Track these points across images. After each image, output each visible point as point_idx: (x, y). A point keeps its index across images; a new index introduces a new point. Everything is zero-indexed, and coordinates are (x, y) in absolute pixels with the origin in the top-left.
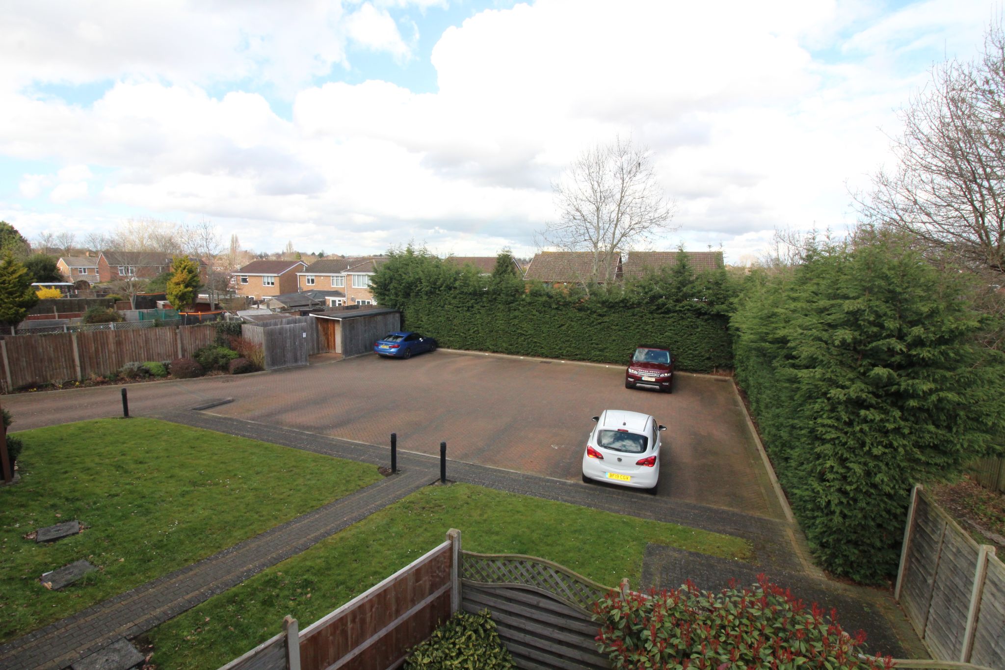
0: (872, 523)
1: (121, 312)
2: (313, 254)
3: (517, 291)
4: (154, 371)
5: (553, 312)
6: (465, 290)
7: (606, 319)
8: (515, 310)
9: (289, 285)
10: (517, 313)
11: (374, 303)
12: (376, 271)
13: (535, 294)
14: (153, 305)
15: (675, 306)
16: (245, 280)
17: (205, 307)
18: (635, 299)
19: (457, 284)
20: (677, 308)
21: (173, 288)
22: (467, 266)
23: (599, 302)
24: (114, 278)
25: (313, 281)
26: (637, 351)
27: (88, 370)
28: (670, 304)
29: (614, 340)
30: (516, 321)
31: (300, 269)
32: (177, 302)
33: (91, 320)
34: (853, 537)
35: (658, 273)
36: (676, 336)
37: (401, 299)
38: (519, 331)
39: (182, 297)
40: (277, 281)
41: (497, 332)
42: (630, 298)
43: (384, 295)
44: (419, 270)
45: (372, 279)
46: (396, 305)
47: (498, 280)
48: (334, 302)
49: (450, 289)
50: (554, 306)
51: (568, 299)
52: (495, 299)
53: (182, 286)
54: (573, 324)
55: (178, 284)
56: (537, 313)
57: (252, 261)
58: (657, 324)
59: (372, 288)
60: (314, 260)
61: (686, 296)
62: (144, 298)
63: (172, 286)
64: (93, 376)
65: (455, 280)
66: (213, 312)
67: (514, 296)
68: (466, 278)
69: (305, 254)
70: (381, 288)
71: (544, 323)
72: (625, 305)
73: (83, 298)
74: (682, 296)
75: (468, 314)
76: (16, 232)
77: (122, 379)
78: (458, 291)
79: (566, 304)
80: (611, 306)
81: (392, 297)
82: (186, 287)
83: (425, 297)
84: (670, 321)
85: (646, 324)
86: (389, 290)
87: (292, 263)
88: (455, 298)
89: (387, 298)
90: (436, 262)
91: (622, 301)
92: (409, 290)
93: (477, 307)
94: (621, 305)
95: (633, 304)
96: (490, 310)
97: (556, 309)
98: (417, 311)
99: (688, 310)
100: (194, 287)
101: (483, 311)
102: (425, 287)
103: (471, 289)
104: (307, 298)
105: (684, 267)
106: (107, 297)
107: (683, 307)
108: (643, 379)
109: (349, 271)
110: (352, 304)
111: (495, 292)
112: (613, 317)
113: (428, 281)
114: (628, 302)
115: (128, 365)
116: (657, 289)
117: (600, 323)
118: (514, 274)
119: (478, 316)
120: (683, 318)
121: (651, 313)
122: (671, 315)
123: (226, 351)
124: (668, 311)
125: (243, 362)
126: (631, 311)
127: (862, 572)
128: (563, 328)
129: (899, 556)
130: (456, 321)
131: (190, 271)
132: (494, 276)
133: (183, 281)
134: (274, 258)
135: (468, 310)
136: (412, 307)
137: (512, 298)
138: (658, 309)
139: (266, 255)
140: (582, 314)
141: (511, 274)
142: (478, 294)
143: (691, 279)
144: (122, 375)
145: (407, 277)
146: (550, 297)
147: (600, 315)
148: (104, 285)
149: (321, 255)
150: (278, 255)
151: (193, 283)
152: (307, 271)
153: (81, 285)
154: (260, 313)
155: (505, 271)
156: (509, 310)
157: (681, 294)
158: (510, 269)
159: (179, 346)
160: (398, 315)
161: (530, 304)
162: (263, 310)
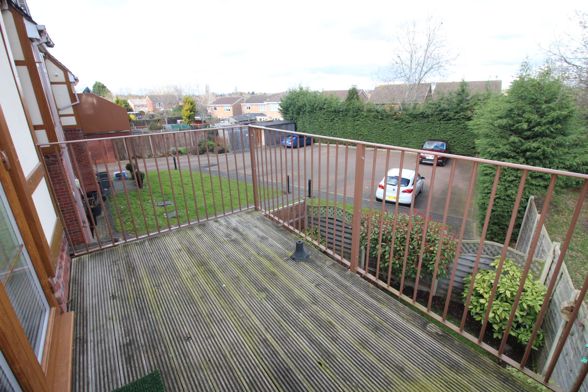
0: (506, 214)
1: (163, 125)
2: (249, 93)
3: (359, 110)
4: (182, 152)
5: (380, 121)
6: (330, 110)
7: (411, 125)
8: (357, 121)
9: (237, 110)
10: (358, 122)
11: (282, 119)
12: (282, 101)
13: (369, 111)
14: (175, 122)
15: (455, 116)
16: (215, 109)
17: (199, 122)
18: (429, 112)
19: (325, 106)
20: (456, 117)
21: (185, 113)
22: (331, 95)
23: (408, 115)
24: (155, 110)
25: (249, 108)
26: (427, 143)
27: (157, 151)
28: (451, 114)
29: (415, 137)
30: (358, 127)
31: (242, 101)
32: (187, 120)
33: (151, 129)
34: (496, 221)
35: (446, 95)
36: (454, 134)
37: (295, 116)
38: (359, 133)
39: (189, 117)
40: (231, 108)
41: (347, 133)
42: (426, 112)
43: (287, 114)
44: (305, 99)
45: (280, 105)
46: (292, 119)
47: (348, 103)
48: (261, 119)
49: (321, 109)
50: (380, 117)
51: (389, 113)
52: (346, 114)
53: (189, 111)
54: (391, 128)
55: (187, 110)
56: (370, 122)
57: (217, 98)
58: (442, 127)
59: (280, 110)
60: (249, 96)
61: (462, 110)
62: (171, 119)
63: (184, 111)
64: (159, 153)
65: (324, 104)
66: (203, 124)
67: (357, 112)
68: (330, 103)
69: (244, 93)
70: (285, 110)
71: (374, 128)
72: (423, 116)
73: (144, 119)
74: (460, 110)
75: (331, 123)
76: (105, 87)
77: (170, 155)
78: (326, 110)
79: (388, 116)
80: (415, 117)
81: (290, 115)
82: (191, 112)
83: (308, 114)
84: (451, 125)
85: (436, 127)
86: (289, 111)
87: (238, 98)
88: (324, 114)
89: (288, 115)
90: (315, 94)
91: (421, 114)
92: (300, 111)
93: (336, 119)
94: (420, 116)
95: (428, 115)
96: (344, 121)
97: (381, 119)
98: (303, 122)
99: (463, 118)
100: (194, 112)
101: (339, 121)
102: (308, 109)
103: (333, 109)
104: (247, 117)
105: (463, 91)
106: (155, 119)
107: (460, 116)
108: (427, 158)
109: (268, 101)
110: (270, 120)
111: (346, 110)
112: (416, 123)
113: (310, 105)
114: (425, 114)
115: (172, 149)
116: (444, 106)
117: (407, 127)
118: (358, 99)
119: (337, 125)
120: (459, 123)
121: (439, 120)
122: (451, 122)
123: (211, 143)
124: (450, 119)
125: (220, 148)
126: (427, 119)
127: (500, 237)
128: (385, 130)
129: (519, 231)
130: (324, 128)
131: (192, 104)
132: (346, 101)
133: (189, 109)
134: (228, 96)
135: (331, 121)
136: (301, 120)
137: (356, 114)
138: (444, 117)
139: (224, 95)
140: (396, 122)
141: (356, 100)
142: (336, 112)
143: (468, 98)
144: (170, 153)
145: (298, 103)
146: (378, 112)
147: (407, 122)
148: (152, 113)
149: (253, 93)
150: (230, 95)
151: (193, 110)
152: (247, 102)
153: (142, 113)
154: (225, 124)
155: (353, 98)
156: (354, 121)
157: (459, 108)
158: (355, 96)
159: (192, 140)
160: (293, 125)
161: (366, 116)
162: (226, 123)
